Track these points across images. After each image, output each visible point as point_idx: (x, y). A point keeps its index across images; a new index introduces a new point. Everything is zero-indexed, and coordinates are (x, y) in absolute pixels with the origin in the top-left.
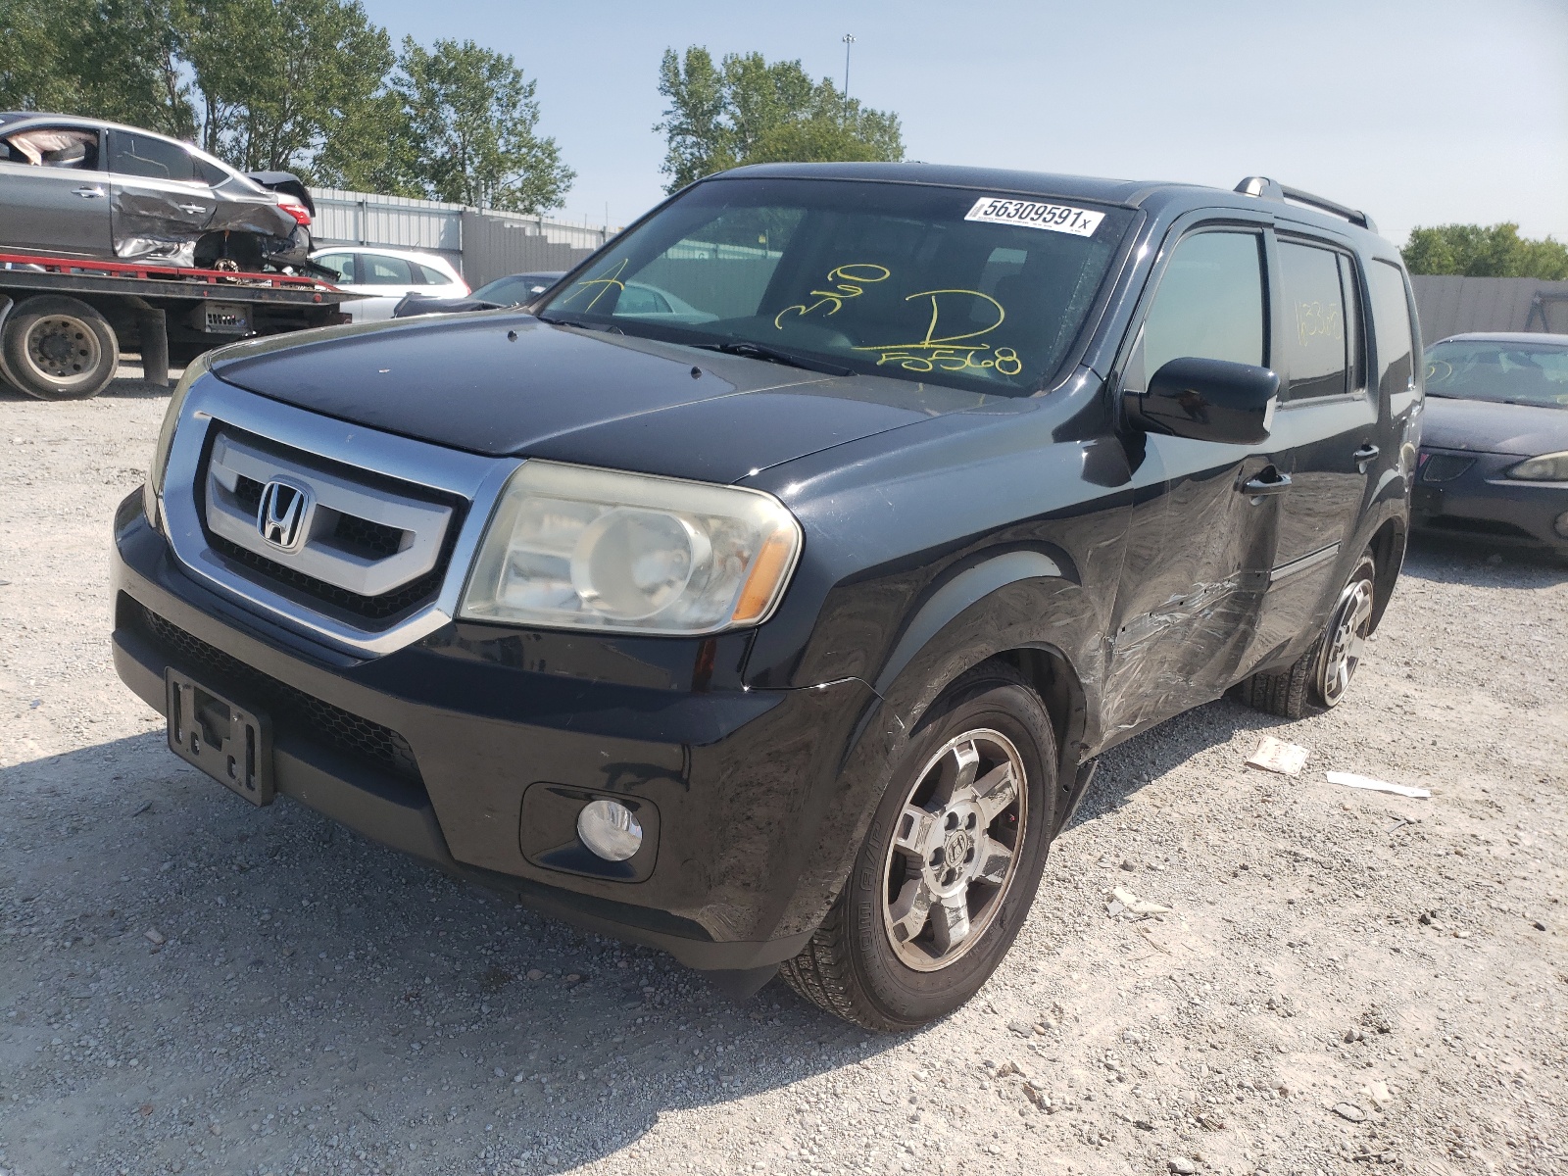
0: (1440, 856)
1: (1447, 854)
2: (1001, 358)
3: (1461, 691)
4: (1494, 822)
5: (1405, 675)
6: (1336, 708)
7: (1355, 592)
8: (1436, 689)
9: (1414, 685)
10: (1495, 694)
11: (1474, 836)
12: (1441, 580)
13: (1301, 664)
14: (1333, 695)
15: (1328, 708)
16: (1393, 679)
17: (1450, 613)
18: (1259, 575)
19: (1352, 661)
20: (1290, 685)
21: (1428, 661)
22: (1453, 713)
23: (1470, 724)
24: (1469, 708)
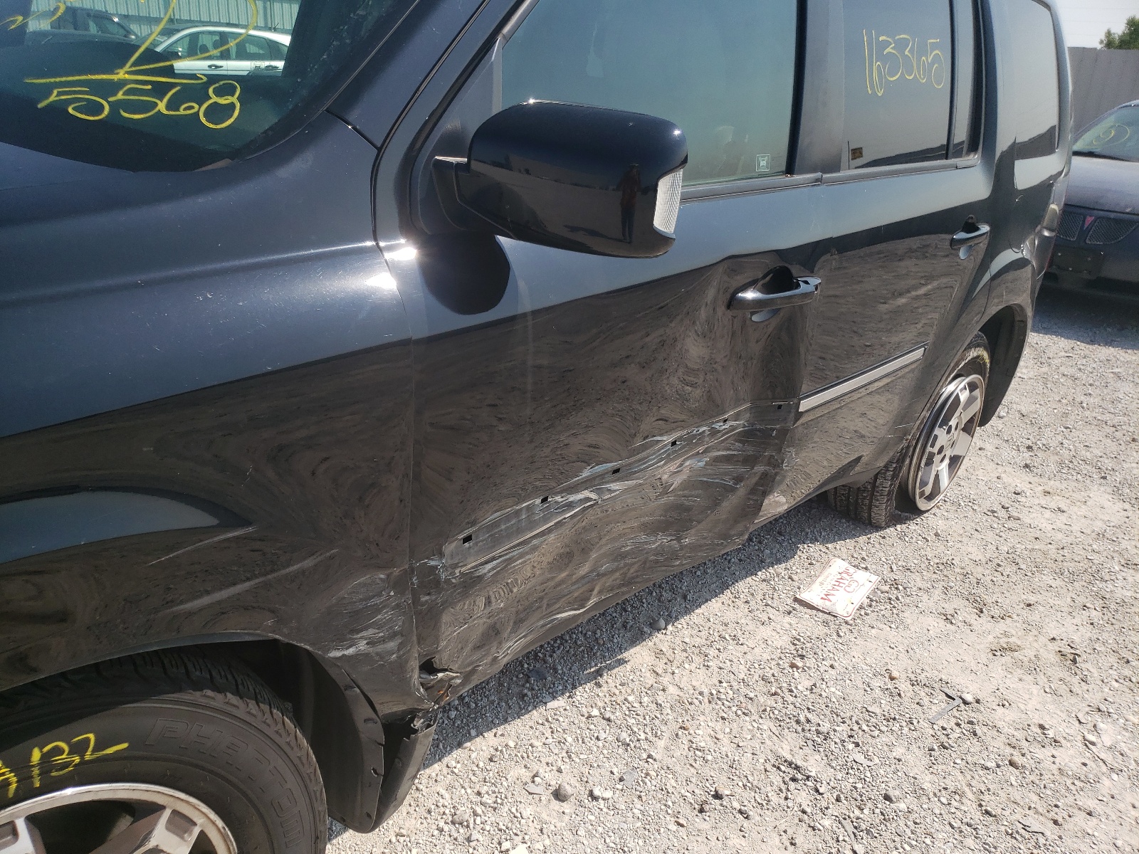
0: (987, 769)
1: (998, 766)
2: (214, 99)
3: (1080, 486)
4: (1073, 700)
5: (1023, 464)
6: (933, 511)
7: (958, 390)
8: (1052, 482)
9: (1030, 477)
10: (1117, 491)
11: (1042, 727)
12: (1092, 342)
13: (885, 473)
14: (930, 498)
15: (920, 513)
16: (1009, 469)
17: (1091, 382)
18: (780, 407)
19: (955, 461)
20: (872, 495)
21: (1053, 444)
22: (1063, 517)
23: (1079, 534)
24: (1083, 510)
